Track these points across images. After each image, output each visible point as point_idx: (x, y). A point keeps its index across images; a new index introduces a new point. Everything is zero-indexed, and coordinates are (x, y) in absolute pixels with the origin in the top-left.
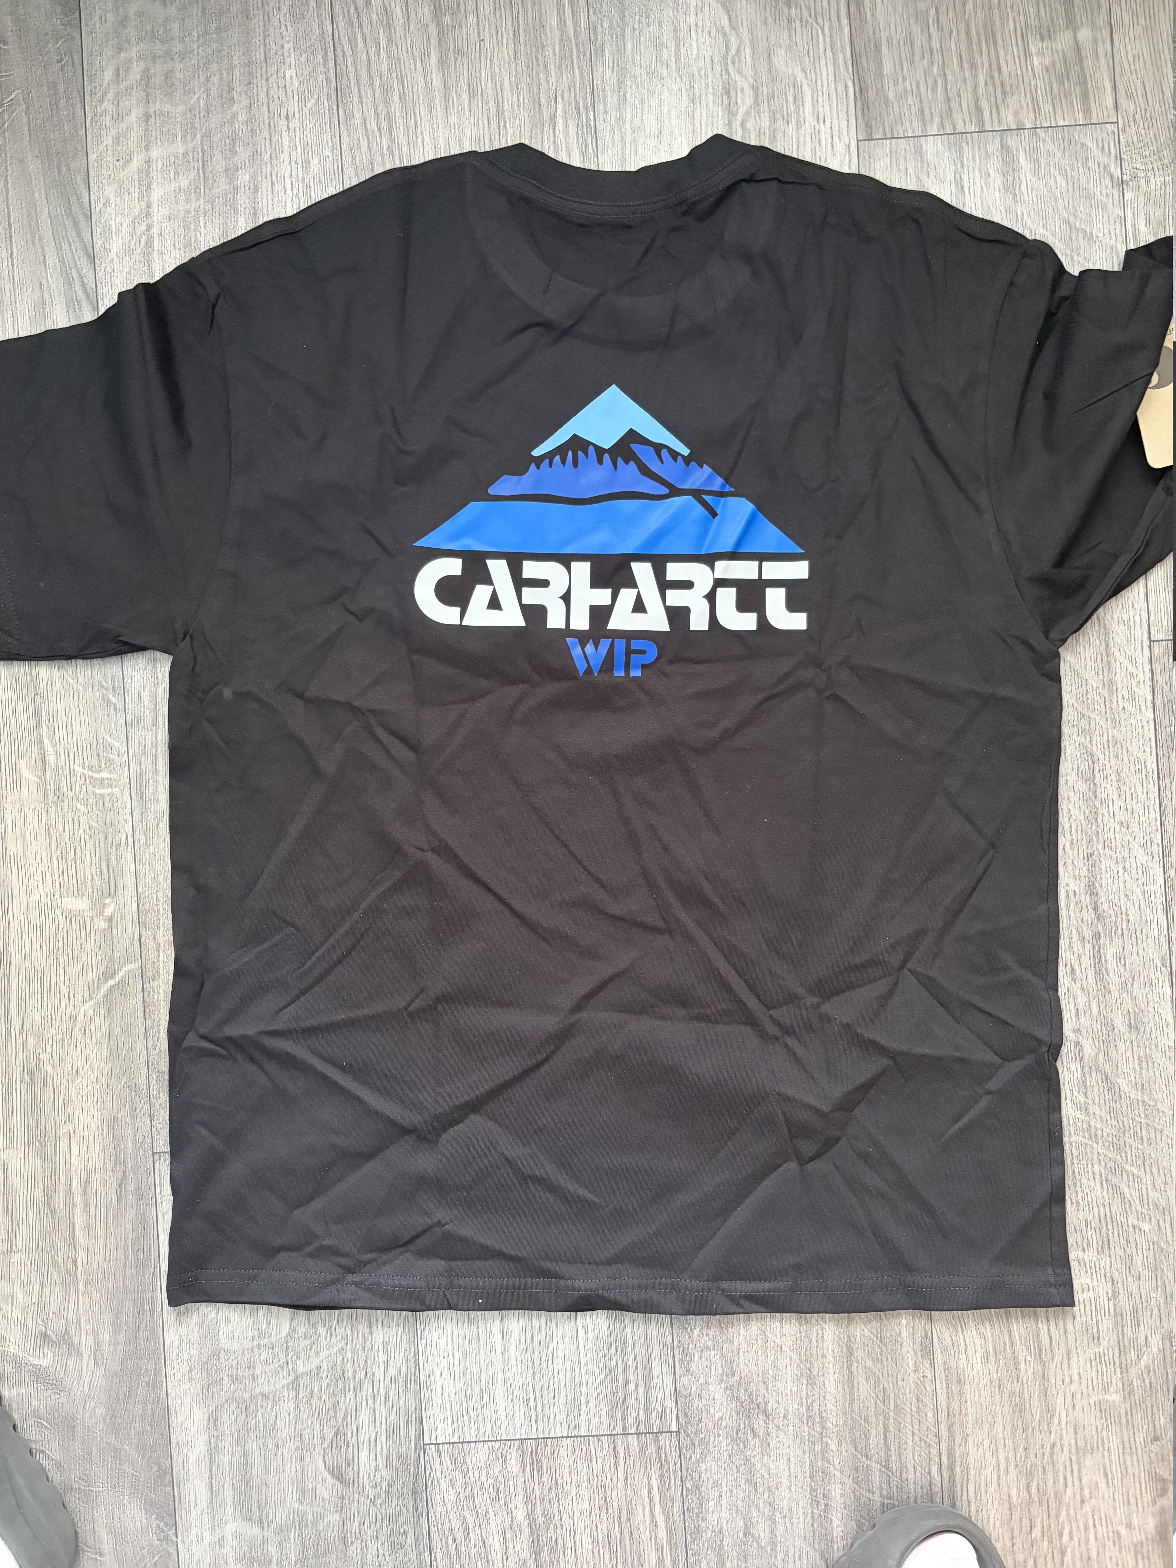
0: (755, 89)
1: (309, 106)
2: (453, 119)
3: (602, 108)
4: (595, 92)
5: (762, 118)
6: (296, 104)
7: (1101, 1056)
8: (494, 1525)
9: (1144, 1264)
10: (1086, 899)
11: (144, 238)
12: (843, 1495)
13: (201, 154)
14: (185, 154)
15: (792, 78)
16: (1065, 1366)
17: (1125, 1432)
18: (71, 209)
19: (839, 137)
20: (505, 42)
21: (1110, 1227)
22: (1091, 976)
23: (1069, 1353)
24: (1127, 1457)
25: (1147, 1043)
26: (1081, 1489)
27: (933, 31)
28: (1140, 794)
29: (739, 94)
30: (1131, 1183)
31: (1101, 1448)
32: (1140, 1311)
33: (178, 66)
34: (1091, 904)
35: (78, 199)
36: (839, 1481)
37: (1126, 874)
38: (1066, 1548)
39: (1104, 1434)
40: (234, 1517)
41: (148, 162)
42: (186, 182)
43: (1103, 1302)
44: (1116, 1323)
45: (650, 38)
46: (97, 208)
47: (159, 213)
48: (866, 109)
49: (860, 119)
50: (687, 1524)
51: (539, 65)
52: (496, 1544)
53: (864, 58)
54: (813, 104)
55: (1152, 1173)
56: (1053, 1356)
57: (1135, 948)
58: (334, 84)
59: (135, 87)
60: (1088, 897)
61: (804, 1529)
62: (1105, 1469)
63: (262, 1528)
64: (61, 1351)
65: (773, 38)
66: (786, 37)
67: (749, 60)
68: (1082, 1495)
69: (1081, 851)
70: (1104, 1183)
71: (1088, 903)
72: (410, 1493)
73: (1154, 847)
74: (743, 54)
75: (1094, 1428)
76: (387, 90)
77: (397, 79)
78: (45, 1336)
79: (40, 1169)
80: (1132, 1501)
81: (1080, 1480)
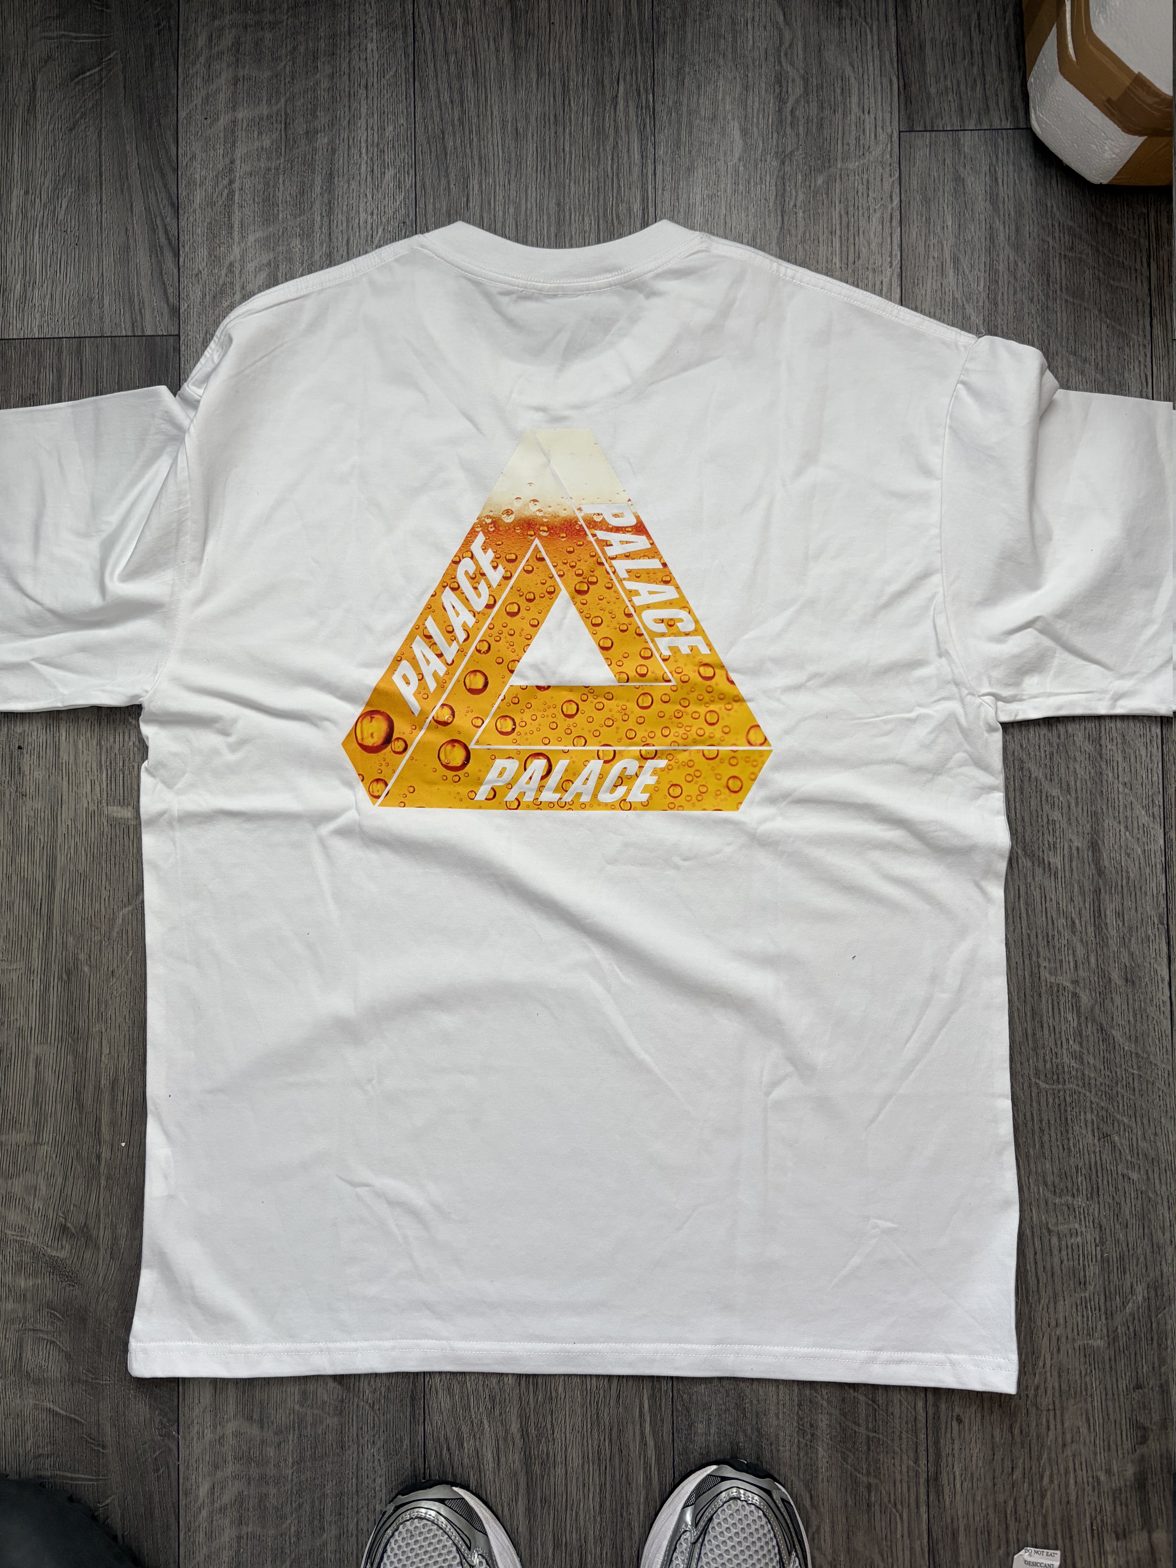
0: (806, 80)
1: (387, 77)
2: (522, 94)
3: (661, 90)
4: (656, 76)
5: (811, 107)
6: (376, 75)
7: (1097, 1007)
8: (488, 1435)
9: (1131, 1213)
10: (1088, 855)
11: (226, 191)
12: (829, 1426)
13: (284, 117)
14: (269, 117)
15: (841, 71)
16: (1051, 1309)
17: (1108, 1379)
18: (159, 161)
19: (883, 127)
20: (573, 27)
21: (1100, 1175)
22: (1091, 930)
23: (1055, 1296)
24: (1110, 1403)
25: (1142, 997)
26: (1063, 1433)
27: (975, 34)
28: (1144, 757)
29: (790, 84)
30: (1122, 1133)
31: (1084, 1393)
32: (1125, 1258)
33: (268, 36)
34: (1093, 860)
35: (167, 153)
36: (825, 1411)
37: (1127, 833)
38: (1046, 1491)
39: (1088, 1379)
40: (235, 1416)
41: (234, 122)
42: (268, 142)
43: (1091, 1248)
44: (1103, 1269)
45: (709, 28)
46: (183, 162)
47: (241, 169)
48: (909, 103)
49: (902, 113)
50: (675, 1445)
51: (604, 49)
52: (489, 1456)
53: (909, 56)
54: (859, 95)
55: (1142, 1124)
56: (1039, 1298)
57: (1134, 904)
58: (411, 59)
59: (226, 52)
60: (1090, 854)
61: (790, 1457)
62: (1087, 1414)
63: (262, 1427)
64: (79, 1244)
65: (824, 34)
66: (836, 32)
67: (800, 52)
68: (1064, 1439)
69: (1085, 809)
70: (1096, 1131)
71: (1090, 859)
72: (408, 1399)
73: (1156, 809)
74: (795, 47)
75: (1078, 1372)
76: (461, 67)
77: (471, 55)
78: (64, 1229)
79: (72, 1065)
80: (1113, 1447)
81: (1063, 1424)
